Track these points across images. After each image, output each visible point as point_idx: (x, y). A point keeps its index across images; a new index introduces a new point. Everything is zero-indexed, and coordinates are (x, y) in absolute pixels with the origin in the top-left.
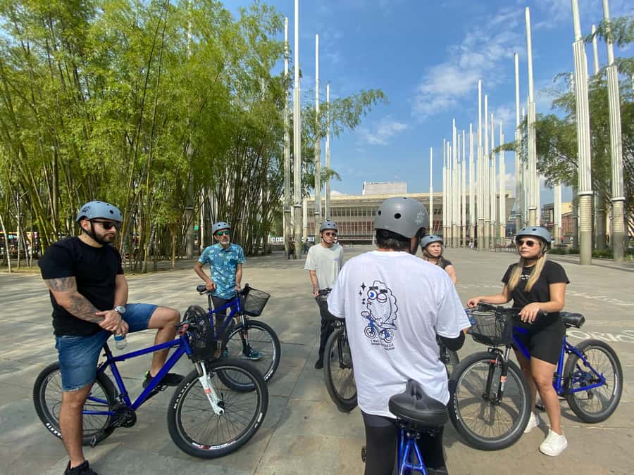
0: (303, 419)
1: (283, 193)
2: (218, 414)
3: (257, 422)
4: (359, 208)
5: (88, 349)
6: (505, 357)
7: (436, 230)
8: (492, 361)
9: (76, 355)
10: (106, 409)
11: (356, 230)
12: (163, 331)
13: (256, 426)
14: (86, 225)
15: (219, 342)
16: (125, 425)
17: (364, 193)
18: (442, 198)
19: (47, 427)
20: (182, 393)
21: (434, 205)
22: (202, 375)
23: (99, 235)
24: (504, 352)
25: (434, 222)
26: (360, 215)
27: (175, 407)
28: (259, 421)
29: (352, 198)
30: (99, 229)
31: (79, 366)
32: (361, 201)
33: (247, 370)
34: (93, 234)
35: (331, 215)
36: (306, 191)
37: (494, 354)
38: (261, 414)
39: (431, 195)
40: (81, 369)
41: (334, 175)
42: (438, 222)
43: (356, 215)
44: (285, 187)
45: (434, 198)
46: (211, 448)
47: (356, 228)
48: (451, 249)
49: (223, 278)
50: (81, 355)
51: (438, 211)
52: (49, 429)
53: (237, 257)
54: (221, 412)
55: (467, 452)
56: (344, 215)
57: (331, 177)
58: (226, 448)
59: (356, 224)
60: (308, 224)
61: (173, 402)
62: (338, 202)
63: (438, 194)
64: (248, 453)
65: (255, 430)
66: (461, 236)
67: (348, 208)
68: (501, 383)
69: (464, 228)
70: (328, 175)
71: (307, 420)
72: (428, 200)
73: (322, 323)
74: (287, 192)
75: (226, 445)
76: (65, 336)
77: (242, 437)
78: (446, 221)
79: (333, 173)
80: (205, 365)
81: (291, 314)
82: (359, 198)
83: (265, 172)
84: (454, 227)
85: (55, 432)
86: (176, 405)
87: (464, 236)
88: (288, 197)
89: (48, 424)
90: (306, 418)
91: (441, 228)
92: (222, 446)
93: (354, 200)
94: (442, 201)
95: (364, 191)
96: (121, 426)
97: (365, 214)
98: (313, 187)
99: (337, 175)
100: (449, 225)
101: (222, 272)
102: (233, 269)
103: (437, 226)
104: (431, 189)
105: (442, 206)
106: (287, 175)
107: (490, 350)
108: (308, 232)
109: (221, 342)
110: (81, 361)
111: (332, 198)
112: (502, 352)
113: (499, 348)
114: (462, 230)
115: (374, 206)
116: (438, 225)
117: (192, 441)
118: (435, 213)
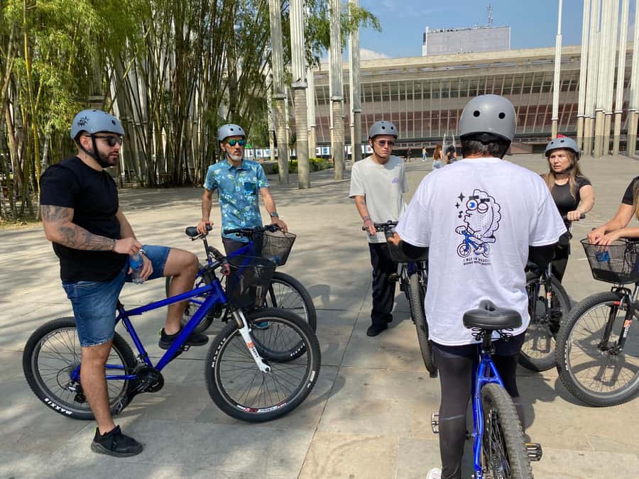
0: (362, 385)
1: (268, 60)
2: (265, 371)
3: (310, 382)
4: (416, 82)
5: (108, 297)
6: (633, 298)
7: (565, 122)
8: (616, 302)
9: (97, 304)
10: (122, 373)
11: (410, 129)
12: (180, 278)
13: (308, 386)
14: (87, 143)
15: (258, 287)
16: (151, 389)
17: (424, 53)
18: (578, 57)
19: (46, 403)
20: (218, 350)
21: (562, 73)
22: (243, 326)
23: (103, 155)
24: (632, 293)
25: (560, 108)
26: (418, 97)
27: (213, 366)
28: (311, 380)
29: (402, 62)
30: (102, 146)
31: (100, 317)
32: (420, 69)
33: (293, 322)
34: (95, 154)
35: (362, 101)
36: (314, 53)
37: (618, 294)
38: (314, 373)
39: (558, 52)
40: (103, 319)
41: (369, 20)
42: (568, 107)
43: (410, 97)
44: (273, 49)
45: (563, 57)
46: (259, 411)
47: (410, 123)
48: (591, 158)
49: (235, 212)
50: (102, 304)
51: (570, 85)
52: (49, 405)
53: (255, 179)
54: (267, 370)
55: (571, 409)
56: (386, 99)
57: (361, 23)
58: (276, 411)
59: (410, 115)
60: (317, 121)
61: (210, 360)
62: (374, 73)
63: (572, 50)
64: (303, 417)
65: (308, 391)
66: (612, 133)
67: (394, 84)
68: (624, 329)
69: (618, 118)
70: (356, 19)
71: (368, 386)
72: (552, 62)
73: (374, 276)
74: (277, 57)
75: (275, 408)
76: (81, 282)
77: (293, 400)
78: (585, 105)
79: (365, 15)
80: (244, 315)
81: (316, 273)
82: (416, 62)
83: (231, 19)
84: (599, 115)
85: (58, 408)
86: (213, 363)
87: (617, 133)
88: (278, 68)
89: (47, 400)
90: (366, 384)
91: (575, 119)
92: (271, 409)
93: (405, 68)
94: (579, 65)
95: (425, 48)
96: (145, 391)
97: (427, 96)
98: (327, 44)
99: (373, 18)
100: (589, 112)
101: (234, 202)
102: (250, 198)
103: (566, 115)
104: (559, 39)
105: (578, 73)
106: (275, 24)
107: (614, 290)
108: (317, 135)
109: (261, 288)
110: (102, 311)
111: (363, 65)
112: (629, 291)
113: (625, 286)
114: (613, 120)
115: (445, 78)
116: (569, 112)
117: (237, 404)
118: (563, 89)
